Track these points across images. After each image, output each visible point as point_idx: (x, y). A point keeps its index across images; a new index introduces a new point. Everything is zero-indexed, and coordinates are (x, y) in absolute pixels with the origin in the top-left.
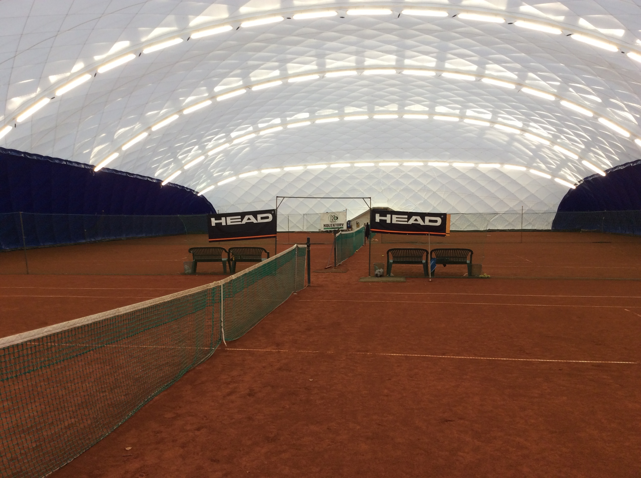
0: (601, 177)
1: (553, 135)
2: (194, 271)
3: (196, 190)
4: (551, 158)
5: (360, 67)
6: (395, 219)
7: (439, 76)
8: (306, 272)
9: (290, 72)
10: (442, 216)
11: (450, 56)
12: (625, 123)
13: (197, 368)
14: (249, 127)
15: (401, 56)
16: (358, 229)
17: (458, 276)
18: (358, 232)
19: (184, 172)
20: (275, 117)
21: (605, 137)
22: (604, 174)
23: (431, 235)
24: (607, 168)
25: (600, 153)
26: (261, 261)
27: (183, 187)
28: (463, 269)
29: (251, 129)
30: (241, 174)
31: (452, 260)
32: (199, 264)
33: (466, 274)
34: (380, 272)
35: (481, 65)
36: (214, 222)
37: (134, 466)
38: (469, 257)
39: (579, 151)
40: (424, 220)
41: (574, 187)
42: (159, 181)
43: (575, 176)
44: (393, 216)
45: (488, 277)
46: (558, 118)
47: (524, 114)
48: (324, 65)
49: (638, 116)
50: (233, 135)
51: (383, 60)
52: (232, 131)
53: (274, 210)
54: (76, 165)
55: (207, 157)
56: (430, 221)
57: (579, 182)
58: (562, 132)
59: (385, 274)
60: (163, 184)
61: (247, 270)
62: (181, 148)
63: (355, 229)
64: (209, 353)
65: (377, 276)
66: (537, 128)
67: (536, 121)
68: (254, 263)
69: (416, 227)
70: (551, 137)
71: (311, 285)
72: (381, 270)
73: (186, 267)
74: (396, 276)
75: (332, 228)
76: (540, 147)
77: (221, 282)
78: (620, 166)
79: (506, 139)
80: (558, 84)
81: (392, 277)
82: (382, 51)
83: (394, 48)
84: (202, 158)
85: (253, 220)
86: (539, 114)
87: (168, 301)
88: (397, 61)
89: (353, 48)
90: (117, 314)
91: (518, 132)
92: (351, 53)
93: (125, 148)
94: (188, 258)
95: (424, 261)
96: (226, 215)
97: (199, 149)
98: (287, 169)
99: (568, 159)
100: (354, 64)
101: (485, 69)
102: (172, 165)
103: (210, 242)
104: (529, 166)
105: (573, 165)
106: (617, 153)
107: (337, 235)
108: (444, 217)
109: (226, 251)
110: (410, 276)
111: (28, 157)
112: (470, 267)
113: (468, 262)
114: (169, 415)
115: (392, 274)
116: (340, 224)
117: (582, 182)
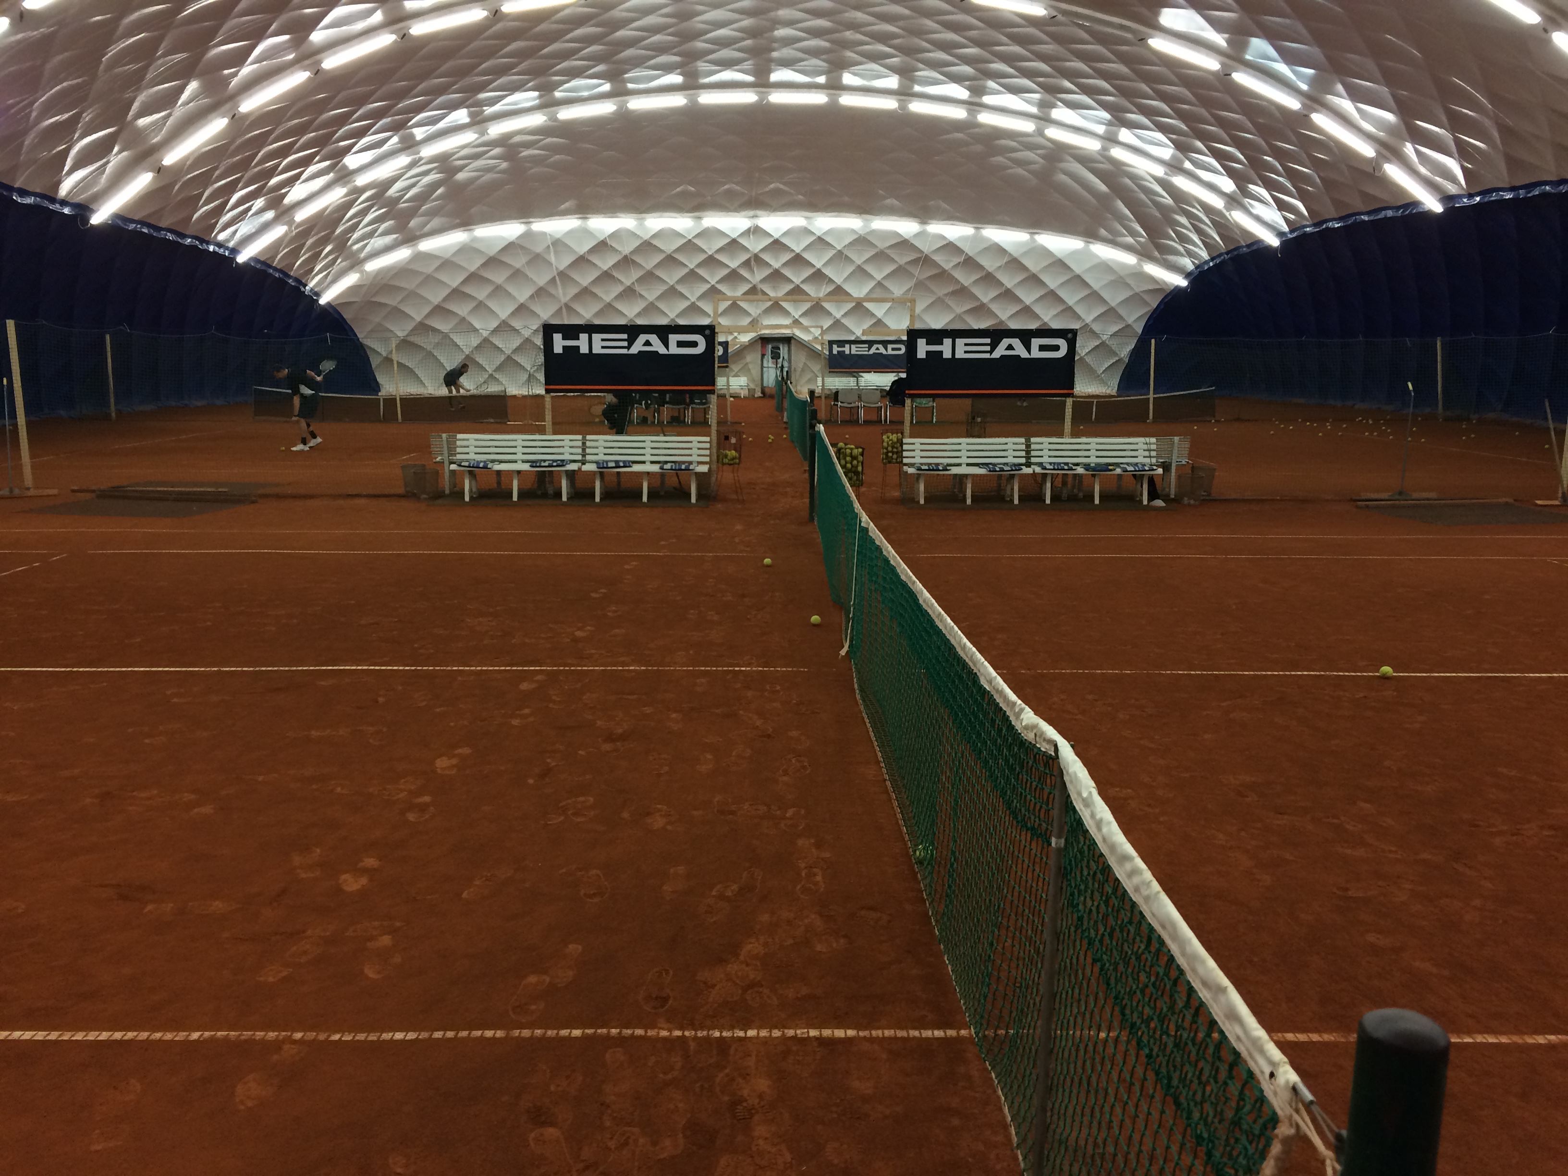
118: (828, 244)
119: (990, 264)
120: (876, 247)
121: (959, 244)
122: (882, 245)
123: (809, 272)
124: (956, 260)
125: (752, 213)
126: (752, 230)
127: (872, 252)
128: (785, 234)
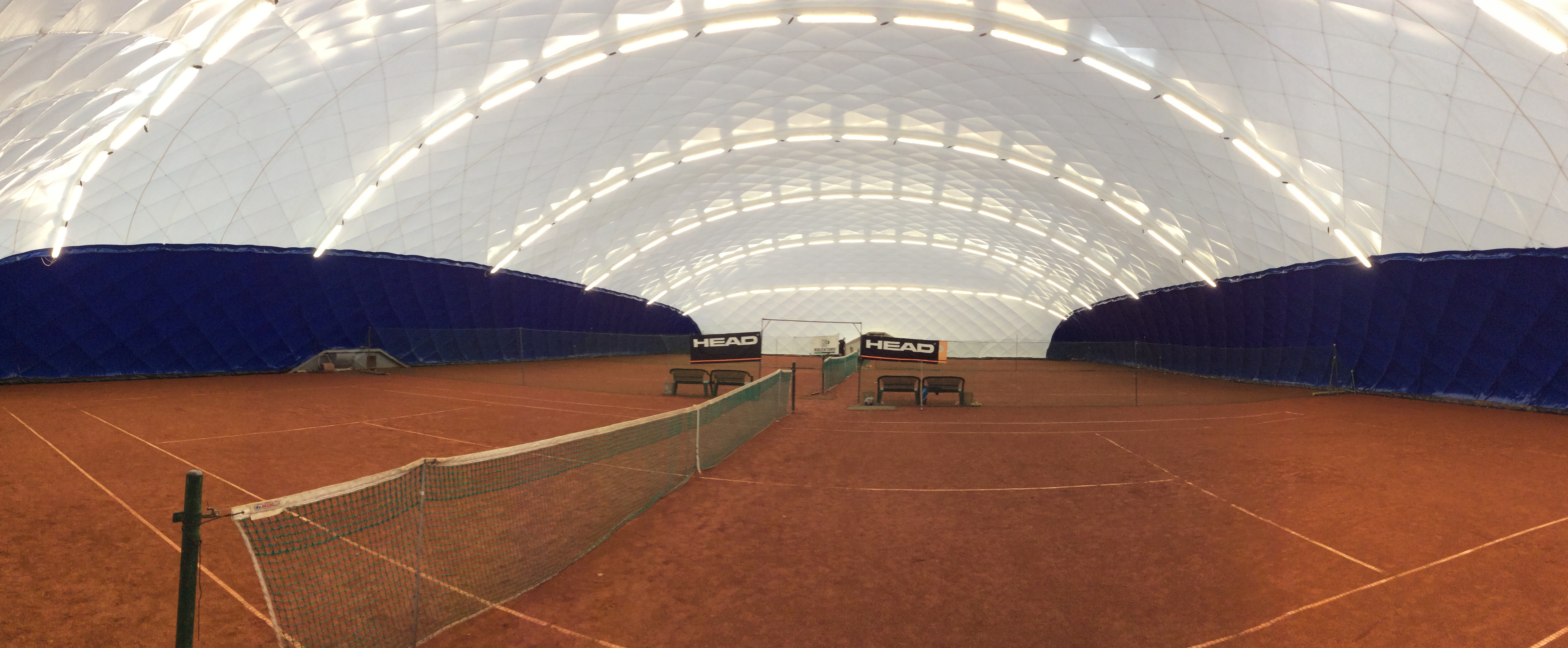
0: (1088, 310)
1: (1046, 269)
2: (674, 393)
3: (681, 310)
4: (1045, 291)
5: (856, 191)
6: (887, 346)
7: (936, 205)
8: (790, 397)
9: (783, 194)
10: (935, 344)
11: (947, 186)
12: (1105, 263)
13: (670, 496)
14: (740, 247)
15: (898, 183)
16: (851, 354)
17: (949, 405)
18: (851, 357)
19: (671, 292)
20: (767, 238)
21: (1091, 274)
22: (1090, 308)
23: (924, 362)
24: (1093, 302)
25: (1087, 288)
26: (743, 385)
27: (669, 306)
28: (954, 397)
29: (741, 249)
30: (728, 294)
31: (943, 388)
32: (679, 385)
33: (958, 403)
34: (869, 400)
35: (978, 197)
36: (696, 343)
37: (605, 594)
38: (960, 386)
39: (1069, 285)
40: (916, 347)
41: (1065, 319)
42: (645, 301)
43: (1067, 309)
44: (885, 342)
45: (979, 406)
46: (1050, 254)
47: (1019, 247)
48: (819, 187)
49: (1117, 258)
50: (722, 255)
51: (878, 185)
52: (721, 251)
53: (759, 333)
54: (570, 285)
55: (694, 277)
56: (923, 348)
57: (1070, 314)
58: (1054, 267)
59: (875, 402)
60: (649, 303)
61: (726, 396)
62: (668, 268)
63: (848, 354)
64: (682, 480)
65: (866, 404)
66: (1031, 262)
67: (1030, 255)
68: (737, 386)
69: (908, 354)
70: (1044, 270)
71: (796, 411)
72: (871, 398)
73: (667, 388)
74: (887, 403)
75: (823, 353)
76: (1035, 279)
77: (697, 407)
78: (1103, 301)
79: (1004, 270)
80: (1049, 222)
81: (882, 405)
82: (878, 177)
83: (891, 174)
84: (689, 278)
85: (737, 342)
86: (1033, 249)
87: (643, 424)
88: (894, 187)
89: (849, 172)
90: (595, 434)
91: (1014, 264)
92: (846, 177)
93: (614, 268)
94: (670, 379)
95: (916, 389)
96: (709, 337)
97: (686, 269)
98: (777, 290)
99: (1060, 293)
100: (849, 188)
101: (981, 201)
102: (659, 285)
103: (692, 363)
104: (1025, 297)
105: (1064, 298)
106: (1101, 290)
107: (826, 360)
108: (936, 344)
109: (708, 374)
110: (900, 404)
111: (530, 277)
112: (962, 395)
113: (960, 390)
114: (639, 544)
115: (882, 403)
116: (832, 349)
117: (1072, 314)
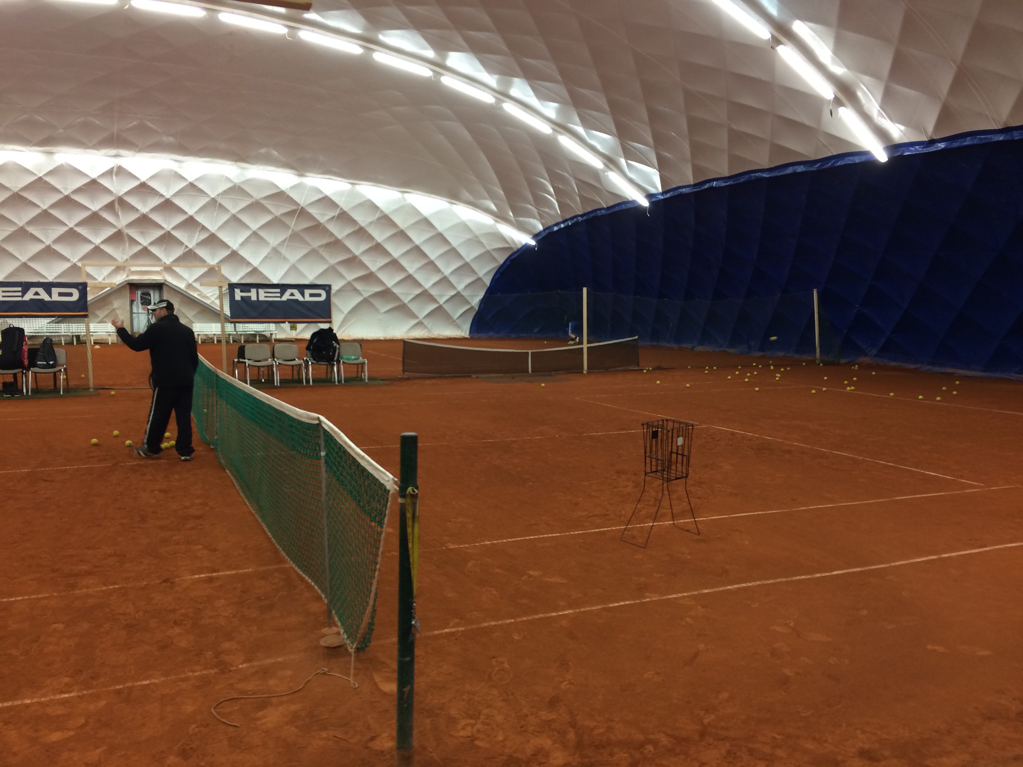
118: (201, 191)
119: (363, 219)
120: (251, 196)
121: (334, 199)
122: (258, 195)
123: (180, 218)
124: (331, 214)
125: (113, 152)
126: (115, 170)
127: (247, 202)
128: (153, 177)
